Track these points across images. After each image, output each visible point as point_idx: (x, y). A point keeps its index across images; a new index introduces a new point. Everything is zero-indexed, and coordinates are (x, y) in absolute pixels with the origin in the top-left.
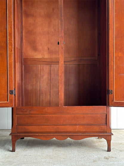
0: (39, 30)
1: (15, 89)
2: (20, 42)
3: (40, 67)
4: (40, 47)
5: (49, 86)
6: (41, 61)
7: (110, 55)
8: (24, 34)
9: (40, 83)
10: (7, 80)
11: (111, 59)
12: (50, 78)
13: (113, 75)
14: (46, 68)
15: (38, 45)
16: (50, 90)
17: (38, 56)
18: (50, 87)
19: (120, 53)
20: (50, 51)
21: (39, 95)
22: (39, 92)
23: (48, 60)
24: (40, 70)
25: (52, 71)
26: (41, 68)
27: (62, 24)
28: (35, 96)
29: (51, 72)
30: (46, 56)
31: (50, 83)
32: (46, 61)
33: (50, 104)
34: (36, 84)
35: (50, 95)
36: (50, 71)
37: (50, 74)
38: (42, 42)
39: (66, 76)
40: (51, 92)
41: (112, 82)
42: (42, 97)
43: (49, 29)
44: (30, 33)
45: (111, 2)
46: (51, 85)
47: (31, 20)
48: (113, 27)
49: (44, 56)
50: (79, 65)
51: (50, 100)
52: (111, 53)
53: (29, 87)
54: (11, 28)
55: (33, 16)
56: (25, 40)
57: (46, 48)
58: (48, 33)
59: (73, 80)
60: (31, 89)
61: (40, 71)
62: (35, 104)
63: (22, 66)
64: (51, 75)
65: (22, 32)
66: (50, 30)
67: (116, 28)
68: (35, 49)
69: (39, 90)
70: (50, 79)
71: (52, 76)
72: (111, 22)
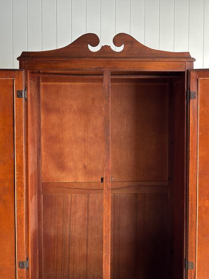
0: (68, 135)
1: (27, 259)
2: (36, 160)
3: (70, 197)
4: (70, 164)
5: (86, 229)
6: (71, 187)
7: (190, 203)
8: (42, 141)
9: (70, 225)
10: (14, 245)
11: (192, 211)
12: (86, 216)
13: (194, 236)
14: (81, 200)
15: (66, 160)
16: (87, 236)
17: (67, 179)
18: (88, 231)
19: (207, 201)
20: (87, 171)
21: (68, 244)
22: (68, 240)
23: (84, 186)
24: (70, 202)
25: (90, 205)
26: (73, 199)
27: (109, 149)
28: (62, 246)
29: (88, 207)
30: (81, 179)
31: (88, 225)
32: (82, 188)
33: (87, 259)
34: (63, 226)
35: (87, 244)
36: (88, 204)
37: (87, 209)
38: (74, 154)
39: (114, 213)
40: (89, 240)
41: (194, 250)
42: (73, 248)
43: (86, 134)
44: (54, 139)
45: (193, 114)
46: (89, 227)
47: (54, 118)
48: (196, 155)
49: (77, 179)
50: (136, 195)
51: (87, 253)
52: (191, 200)
53: (52, 232)
54: (21, 157)
55: (58, 111)
56: (45, 152)
57: (80, 165)
58: (84, 140)
59: (126, 220)
60: (55, 235)
61: (69, 205)
62: (62, 260)
63: (39, 198)
64: (88, 211)
65: (39, 140)
66: (88, 134)
67: (201, 158)
68: (61, 167)
69: (68, 236)
70: (88, 218)
71: (91, 213)
72: (192, 147)
